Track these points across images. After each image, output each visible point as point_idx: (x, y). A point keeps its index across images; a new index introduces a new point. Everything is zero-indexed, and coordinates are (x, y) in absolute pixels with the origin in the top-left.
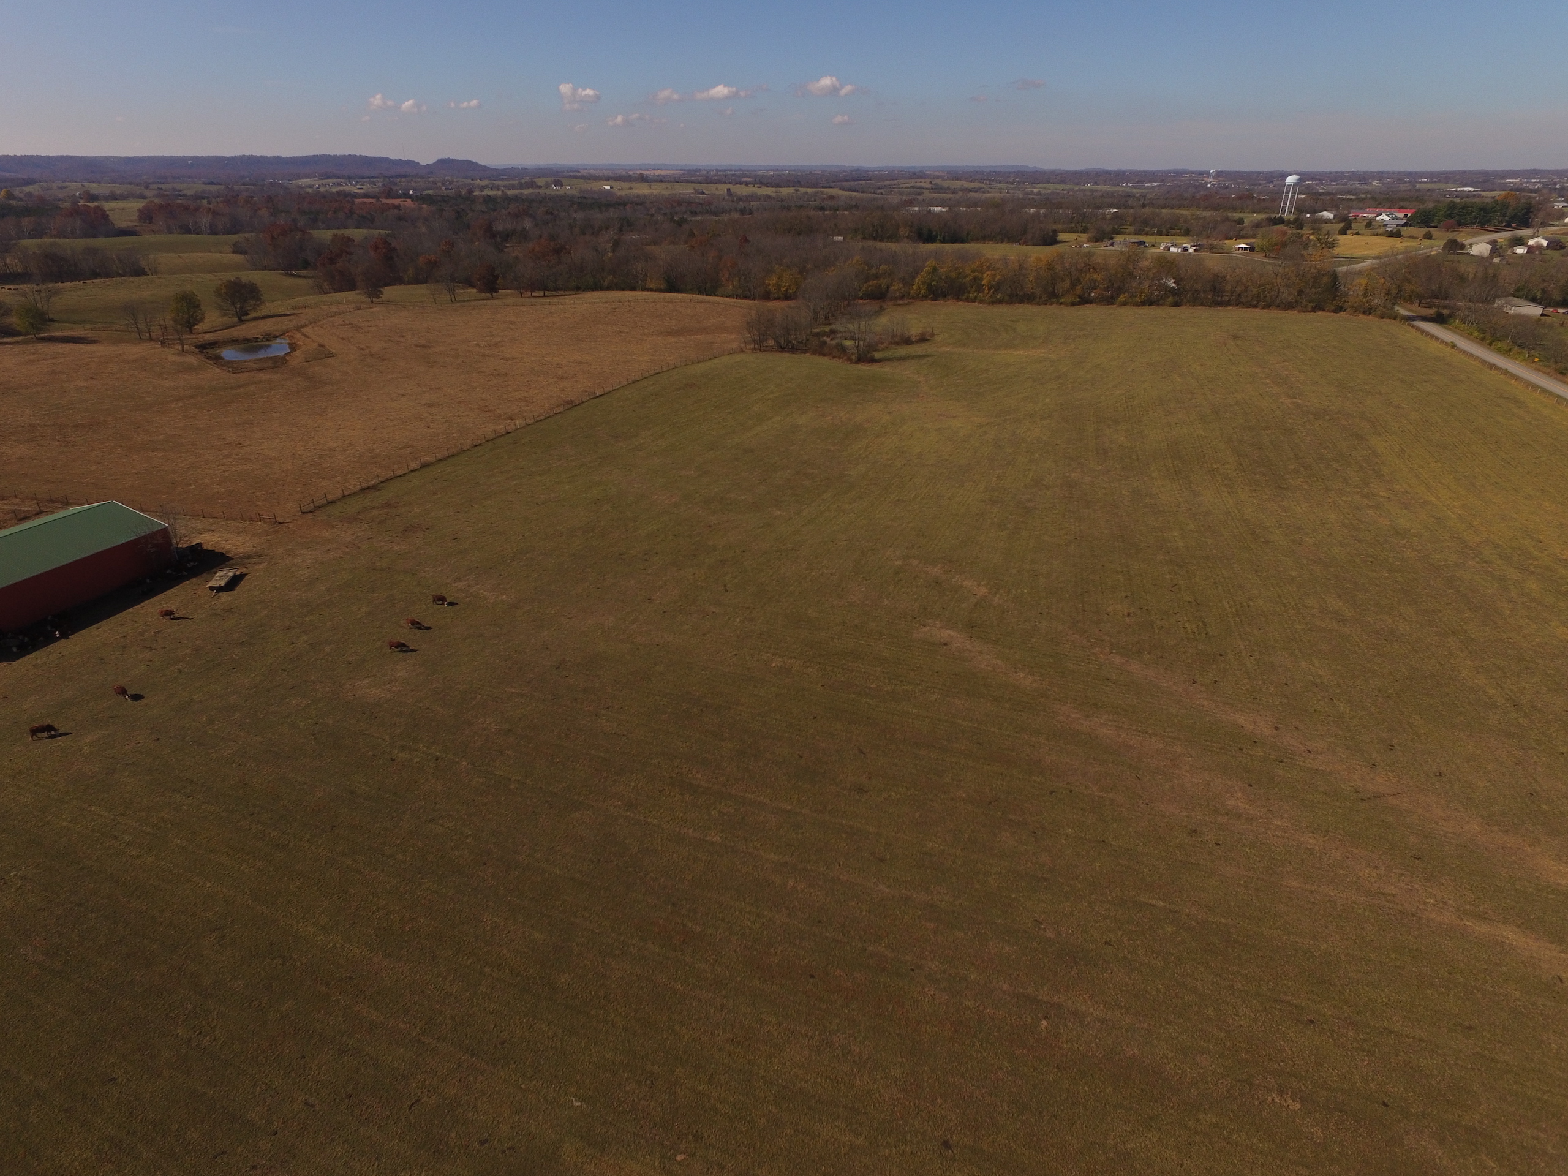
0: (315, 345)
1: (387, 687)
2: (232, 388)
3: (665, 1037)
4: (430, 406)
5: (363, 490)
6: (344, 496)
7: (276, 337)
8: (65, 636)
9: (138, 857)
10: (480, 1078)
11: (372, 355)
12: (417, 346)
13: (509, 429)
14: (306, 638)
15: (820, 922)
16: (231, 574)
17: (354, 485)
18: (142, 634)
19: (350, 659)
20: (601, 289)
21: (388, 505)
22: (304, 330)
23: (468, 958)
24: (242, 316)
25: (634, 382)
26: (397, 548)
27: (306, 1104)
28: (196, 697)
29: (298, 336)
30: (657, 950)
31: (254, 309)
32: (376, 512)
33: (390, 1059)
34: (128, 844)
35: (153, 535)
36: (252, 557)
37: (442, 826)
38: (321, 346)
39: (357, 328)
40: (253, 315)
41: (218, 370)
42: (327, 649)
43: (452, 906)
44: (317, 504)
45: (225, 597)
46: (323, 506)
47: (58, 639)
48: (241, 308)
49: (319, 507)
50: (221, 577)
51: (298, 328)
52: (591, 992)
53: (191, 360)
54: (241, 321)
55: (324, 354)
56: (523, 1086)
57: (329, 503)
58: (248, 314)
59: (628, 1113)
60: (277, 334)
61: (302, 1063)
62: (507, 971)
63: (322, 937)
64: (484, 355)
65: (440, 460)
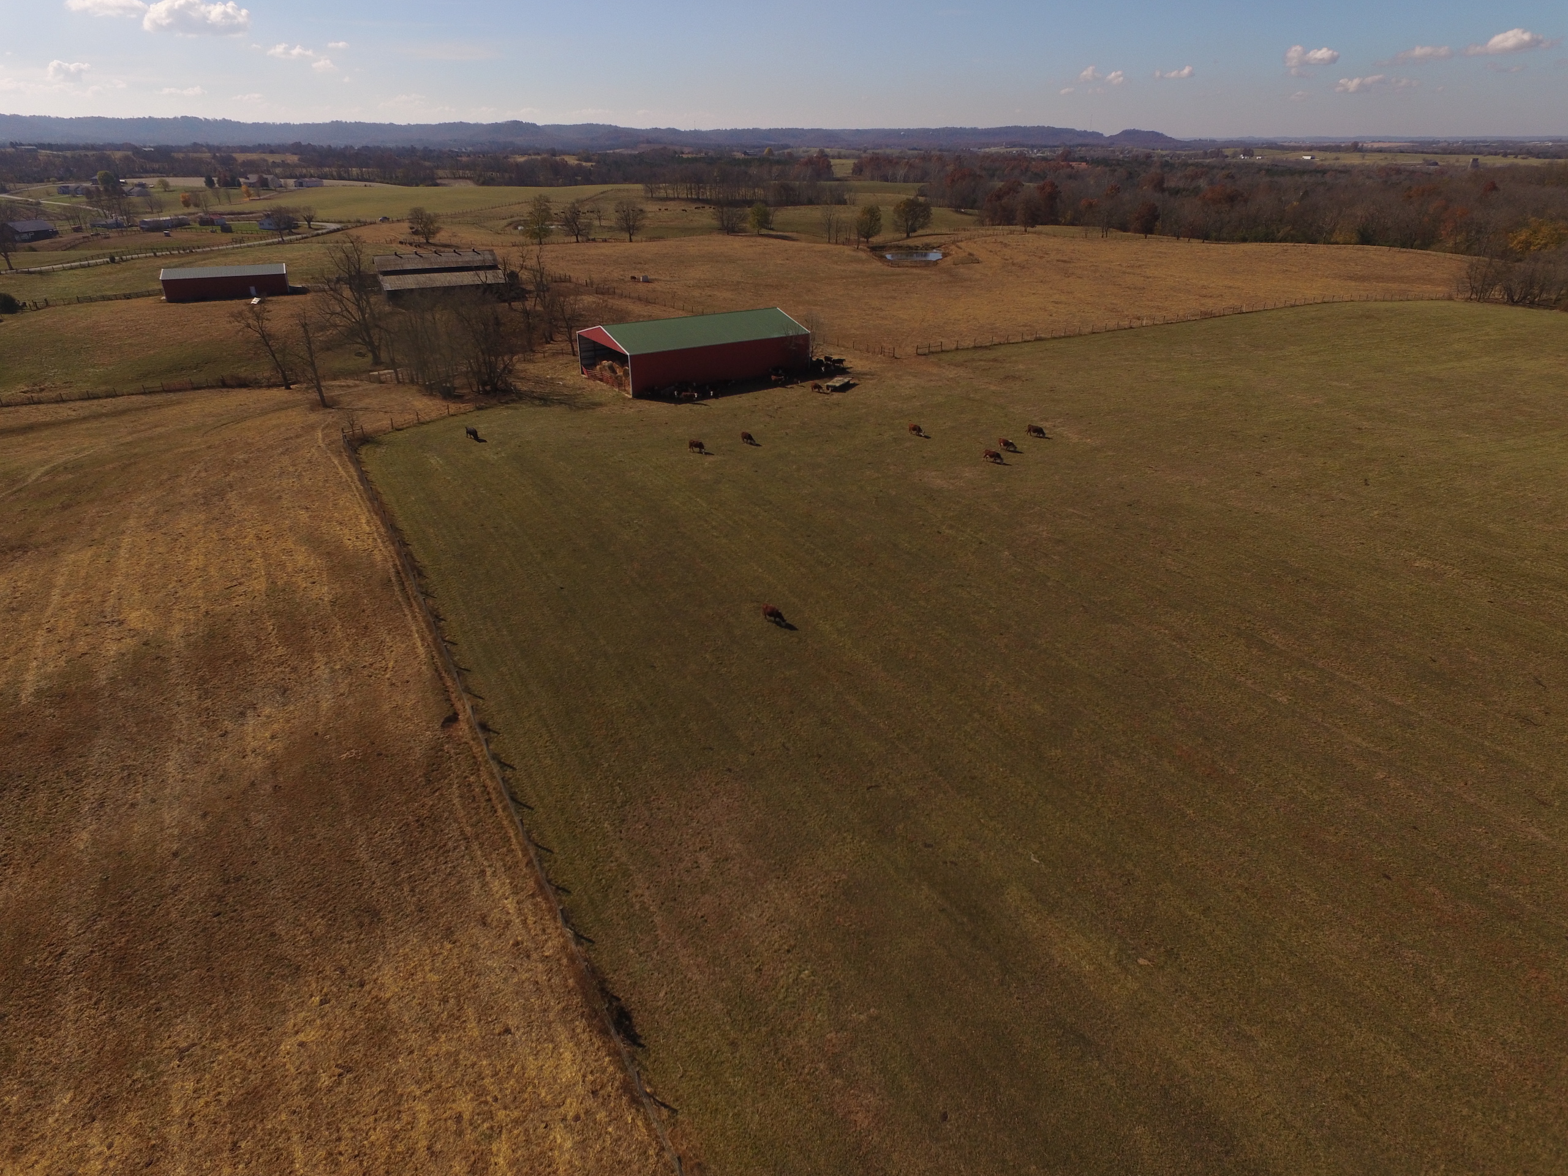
0: (966, 254)
2: (887, 275)
4: (1057, 303)
5: (975, 348)
6: (957, 349)
7: (933, 248)
8: (716, 396)
9: (717, 537)
11: (1013, 264)
12: (1058, 261)
13: (1134, 325)
14: (892, 433)
16: (846, 380)
17: (968, 343)
18: (768, 406)
19: (925, 455)
21: (995, 360)
22: (959, 244)
24: (910, 230)
26: (993, 388)
27: (783, 745)
28: (793, 452)
29: (953, 247)
31: (922, 227)
32: (982, 363)
33: (863, 745)
34: (713, 528)
35: (797, 337)
36: (865, 374)
37: (969, 593)
38: (970, 254)
39: (1006, 245)
40: (920, 232)
41: (880, 264)
42: (908, 444)
44: (932, 349)
45: (836, 396)
46: (937, 353)
47: (710, 397)
48: (912, 224)
49: (933, 353)
50: (838, 381)
51: (954, 242)
53: (862, 255)
54: (908, 237)
55: (972, 259)
57: (942, 351)
58: (915, 231)
60: (935, 245)
64: (1124, 273)
65: (1055, 338)
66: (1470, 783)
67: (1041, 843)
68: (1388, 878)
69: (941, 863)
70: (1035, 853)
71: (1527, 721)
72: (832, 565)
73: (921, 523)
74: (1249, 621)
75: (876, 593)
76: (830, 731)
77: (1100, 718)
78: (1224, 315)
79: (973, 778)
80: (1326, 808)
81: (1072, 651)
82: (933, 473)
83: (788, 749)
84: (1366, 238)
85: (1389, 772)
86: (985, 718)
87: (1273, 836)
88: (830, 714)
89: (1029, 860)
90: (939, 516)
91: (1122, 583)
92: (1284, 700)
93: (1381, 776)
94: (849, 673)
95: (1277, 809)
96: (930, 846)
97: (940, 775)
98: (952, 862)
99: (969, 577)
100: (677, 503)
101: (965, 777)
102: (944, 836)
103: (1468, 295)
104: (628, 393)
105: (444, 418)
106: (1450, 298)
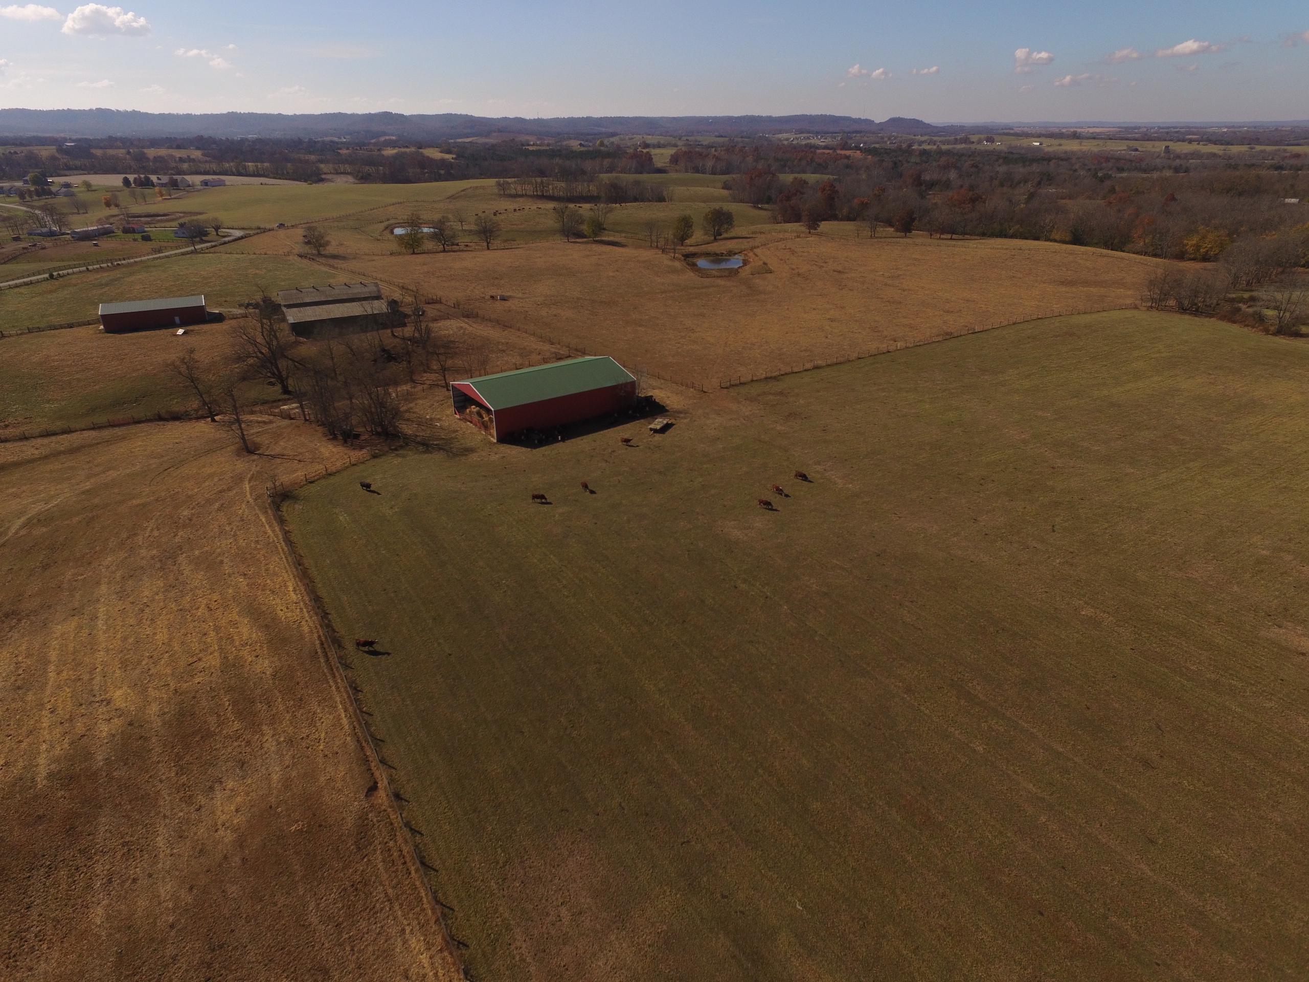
0: (761, 263)
1: (746, 532)
2: (698, 288)
3: (885, 893)
4: (832, 320)
5: (766, 378)
6: (752, 381)
7: (736, 254)
8: (563, 440)
9: (567, 597)
10: (734, 849)
11: (799, 275)
12: (834, 271)
13: (891, 349)
14: (701, 480)
15: (1063, 868)
16: (665, 422)
17: (761, 374)
18: (604, 450)
19: (726, 503)
20: (1006, 236)
21: (781, 393)
22: (755, 250)
23: (750, 756)
24: (717, 236)
25: (1014, 324)
26: (779, 428)
27: (620, 805)
28: (624, 502)
29: (751, 254)
30: (899, 820)
31: (726, 231)
32: (771, 397)
33: (678, 803)
34: (564, 587)
35: (626, 384)
36: (681, 412)
37: (757, 649)
38: (765, 264)
39: (793, 252)
40: (725, 235)
41: (692, 274)
42: (713, 492)
43: (748, 711)
44: (732, 383)
45: (658, 437)
46: (736, 385)
47: (559, 441)
48: (718, 230)
49: (733, 385)
50: (658, 423)
51: (752, 249)
52: (834, 826)
53: (677, 264)
54: (715, 240)
55: (766, 270)
56: (763, 871)
57: (741, 384)
58: (721, 235)
59: (838, 937)
60: (737, 251)
61: (625, 776)
62: (775, 779)
63: (657, 696)
64: (886, 285)
65: (829, 365)
66: (1104, 824)
67: (804, 891)
68: (1042, 914)
69: (733, 913)
70: (800, 901)
71: (1147, 764)
72: (655, 624)
73: (722, 577)
74: (960, 673)
75: (688, 651)
76: (654, 789)
77: (849, 771)
78: (961, 336)
79: (757, 831)
80: (1004, 852)
81: (831, 706)
82: (733, 523)
83: (623, 809)
84: (1077, 239)
85: (1049, 817)
86: (766, 774)
87: (966, 879)
88: (654, 773)
89: (795, 907)
90: (736, 569)
91: (870, 636)
92: (980, 749)
93: (1044, 820)
94: (668, 733)
95: (970, 853)
96: (726, 897)
97: (733, 829)
98: (741, 912)
99: (758, 633)
100: (535, 561)
101: (751, 831)
102: (736, 887)
103: (1149, 304)
104: (493, 437)
105: (347, 467)
106: (1136, 308)
